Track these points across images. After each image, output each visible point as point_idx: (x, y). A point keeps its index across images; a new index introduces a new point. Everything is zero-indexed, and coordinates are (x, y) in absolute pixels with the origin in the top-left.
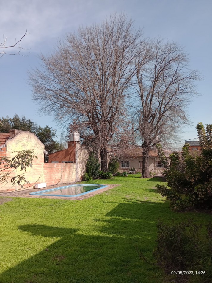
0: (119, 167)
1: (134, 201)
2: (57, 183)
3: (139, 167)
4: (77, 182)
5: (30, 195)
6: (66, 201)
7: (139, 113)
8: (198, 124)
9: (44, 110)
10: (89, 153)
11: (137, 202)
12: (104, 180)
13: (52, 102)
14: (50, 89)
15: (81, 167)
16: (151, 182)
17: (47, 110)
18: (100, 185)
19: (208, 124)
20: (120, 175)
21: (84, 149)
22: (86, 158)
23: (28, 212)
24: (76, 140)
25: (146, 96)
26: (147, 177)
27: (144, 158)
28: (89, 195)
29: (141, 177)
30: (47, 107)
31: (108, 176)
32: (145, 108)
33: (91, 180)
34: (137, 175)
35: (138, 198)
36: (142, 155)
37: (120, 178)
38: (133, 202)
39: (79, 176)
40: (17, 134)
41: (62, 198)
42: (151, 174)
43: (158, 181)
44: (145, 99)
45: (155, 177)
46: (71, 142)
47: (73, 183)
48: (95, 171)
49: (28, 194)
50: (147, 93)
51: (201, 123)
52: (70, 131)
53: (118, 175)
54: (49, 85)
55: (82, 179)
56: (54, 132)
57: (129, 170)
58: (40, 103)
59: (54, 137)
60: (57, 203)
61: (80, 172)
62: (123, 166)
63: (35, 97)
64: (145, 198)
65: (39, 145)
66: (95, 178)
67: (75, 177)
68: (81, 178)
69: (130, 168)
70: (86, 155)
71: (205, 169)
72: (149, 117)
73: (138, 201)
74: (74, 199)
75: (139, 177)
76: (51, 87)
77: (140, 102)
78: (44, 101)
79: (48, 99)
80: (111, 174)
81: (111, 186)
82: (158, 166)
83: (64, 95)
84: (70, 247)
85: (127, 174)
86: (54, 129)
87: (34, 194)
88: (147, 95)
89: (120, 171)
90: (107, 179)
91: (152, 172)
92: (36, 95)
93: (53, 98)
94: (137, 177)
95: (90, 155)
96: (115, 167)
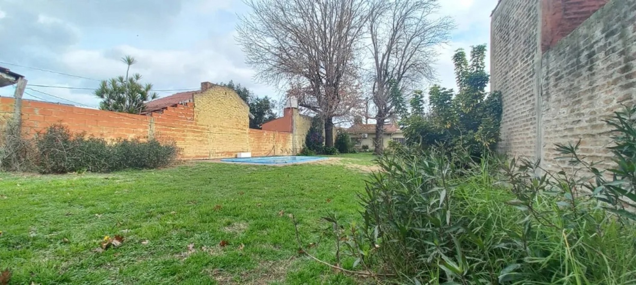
2: (267, 155)
8: (457, 51)
15: (300, 140)
19: (475, 46)
22: (307, 130)
24: (292, 106)
25: (382, 57)
31: (333, 151)
32: (380, 71)
33: (311, 154)
34: (369, 153)
39: (298, 149)
40: (210, 88)
44: (380, 59)
46: (287, 108)
48: (318, 144)
51: (461, 49)
55: (301, 153)
57: (360, 148)
61: (298, 145)
67: (292, 150)
70: (306, 125)
71: (471, 108)
77: (375, 65)
80: (337, 150)
90: (332, 155)
92: (249, 57)
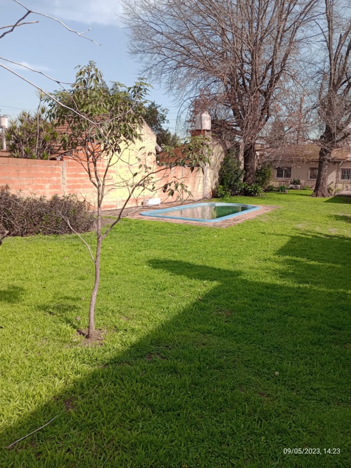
0: (273, 176)
1: (314, 234)
2: (175, 200)
3: (309, 178)
4: (204, 199)
5: (141, 216)
6: (200, 229)
7: (320, 75)
9: (149, 72)
10: (225, 151)
11: (319, 235)
12: (248, 197)
13: (162, 56)
14: (161, 31)
15: (212, 176)
16: (332, 203)
17: (153, 72)
18: (247, 206)
20: (275, 191)
21: (217, 144)
22: (221, 160)
23: (147, 241)
25: (338, 41)
26: (323, 196)
27: (321, 162)
28: (235, 220)
29: (312, 195)
30: (154, 68)
31: (256, 191)
32: (335, 65)
33: (227, 196)
34: (303, 192)
35: (318, 229)
36: (318, 157)
37: (275, 195)
38: (313, 236)
39: (209, 190)
41: (192, 223)
42: (331, 191)
43: (347, 203)
45: (338, 196)
46: (197, 130)
47: (199, 201)
48: (235, 181)
49: (137, 214)
50: (341, 35)
52: (194, 111)
53: (270, 190)
54: (159, 22)
55: (213, 195)
56: (163, 113)
57: (289, 183)
58: (142, 58)
59: (164, 123)
60: (186, 230)
61: (209, 184)
62: (279, 175)
63: (133, 48)
64: (331, 230)
65: (149, 136)
66: (233, 193)
67: (202, 191)
68: (211, 193)
69: (292, 179)
70: (220, 154)
72: (341, 83)
73: (321, 234)
74: (211, 225)
75: (309, 196)
76: (162, 27)
77: (327, 53)
78: (149, 55)
79: (155, 50)
80: (260, 188)
81: (265, 208)
82: (343, 177)
83: (184, 42)
84: (236, 298)
85: (287, 189)
86: (164, 108)
87: (147, 214)
88: (341, 37)
89: (274, 183)
90: (253, 196)
91: (332, 186)
92: (135, 43)
93: (163, 49)
94: (304, 195)
95: (226, 155)
96: (266, 177)
